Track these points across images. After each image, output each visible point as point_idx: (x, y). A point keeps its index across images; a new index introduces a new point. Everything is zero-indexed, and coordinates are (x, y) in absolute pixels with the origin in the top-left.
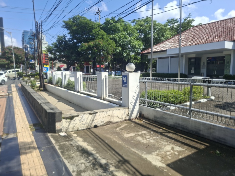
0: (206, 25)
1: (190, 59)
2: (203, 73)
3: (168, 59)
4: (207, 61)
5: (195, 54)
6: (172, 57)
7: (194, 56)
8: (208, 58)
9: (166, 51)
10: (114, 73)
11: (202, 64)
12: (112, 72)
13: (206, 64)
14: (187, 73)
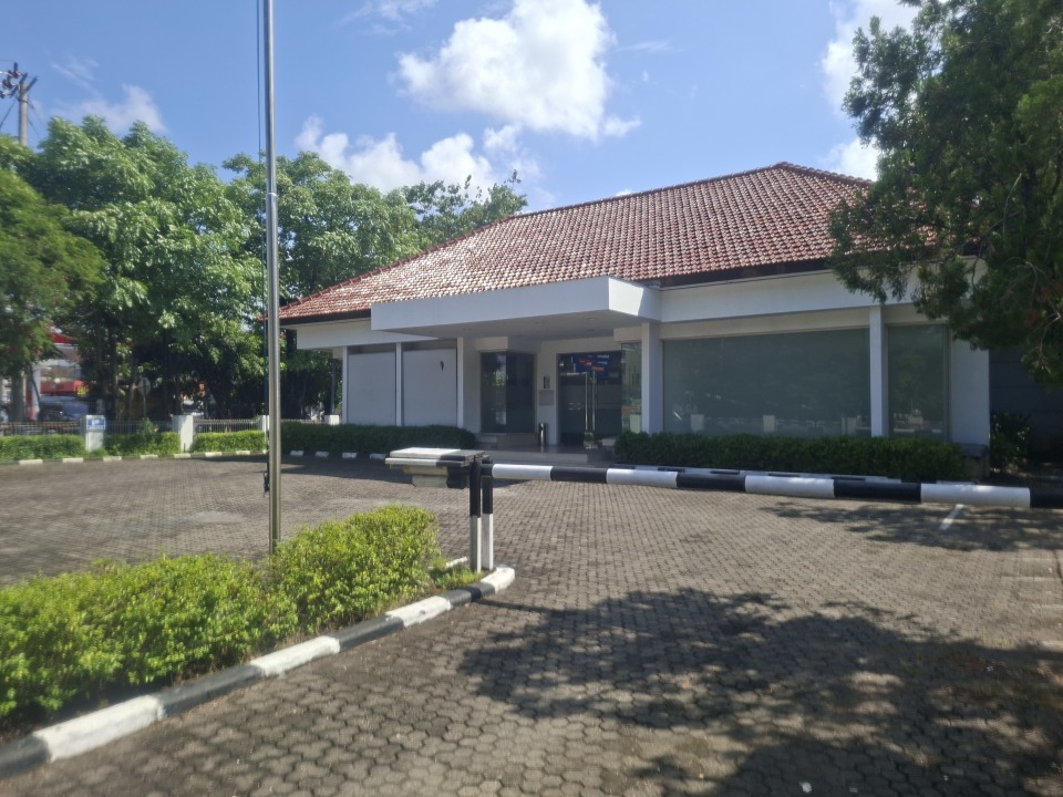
0: (554, 214)
1: (488, 361)
2: (545, 425)
3: (393, 354)
4: (560, 370)
5: (505, 339)
6: (408, 347)
7: (499, 344)
8: (563, 357)
9: (366, 314)
10: (100, 424)
11: (539, 385)
12: (89, 417)
13: (553, 385)
14: (475, 428)
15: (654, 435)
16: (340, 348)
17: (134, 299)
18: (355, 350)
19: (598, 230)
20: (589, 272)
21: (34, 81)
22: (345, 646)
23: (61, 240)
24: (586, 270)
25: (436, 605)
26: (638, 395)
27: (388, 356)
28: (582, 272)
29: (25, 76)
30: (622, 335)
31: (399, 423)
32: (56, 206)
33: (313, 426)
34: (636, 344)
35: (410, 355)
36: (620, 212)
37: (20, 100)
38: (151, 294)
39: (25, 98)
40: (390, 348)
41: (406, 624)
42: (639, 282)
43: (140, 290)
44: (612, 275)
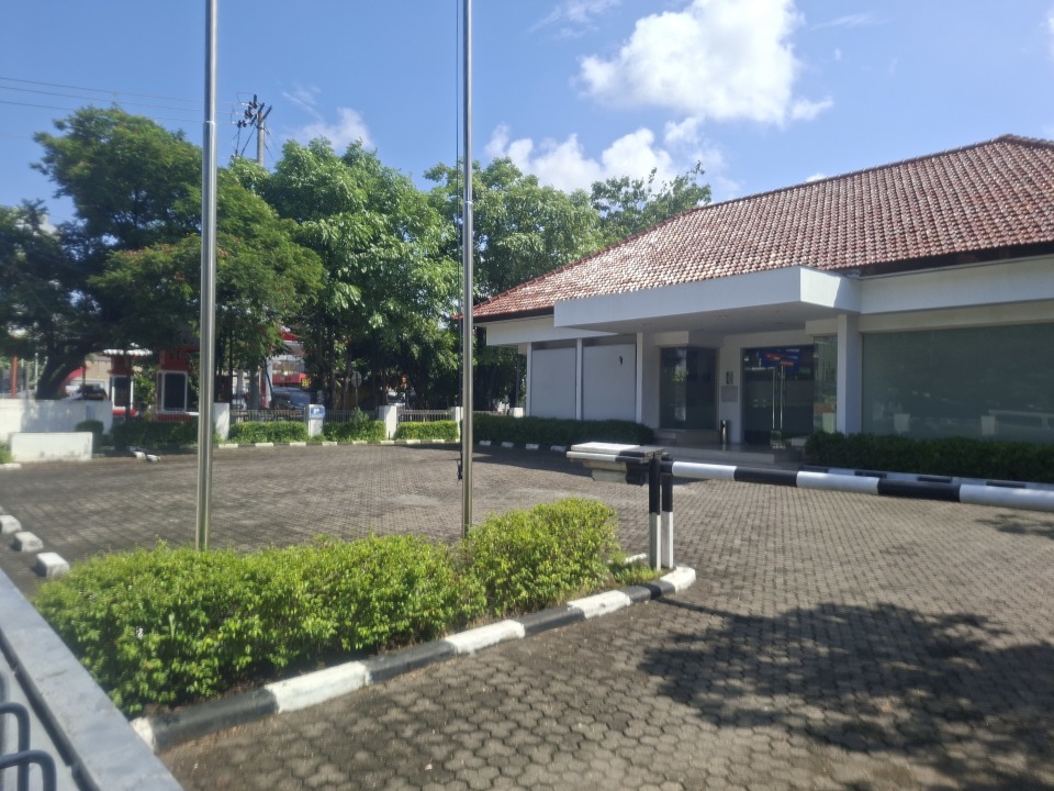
0: (741, 203)
1: (668, 356)
2: (728, 422)
3: (573, 350)
4: (744, 364)
5: (687, 333)
6: (588, 342)
7: (680, 339)
8: (748, 352)
9: (549, 311)
10: (320, 412)
11: (721, 380)
12: (311, 406)
13: (737, 381)
14: (654, 423)
15: (851, 435)
16: (525, 344)
17: (350, 301)
18: (538, 346)
19: (789, 218)
20: (778, 262)
21: (270, 109)
22: (530, 631)
23: (290, 250)
24: (775, 259)
25: (616, 600)
26: (834, 391)
27: (568, 352)
28: (771, 262)
29: (262, 106)
30: (814, 328)
31: (578, 417)
32: (287, 220)
33: (499, 418)
34: (831, 339)
35: (590, 350)
36: (814, 198)
37: (259, 128)
38: (364, 297)
39: (262, 125)
40: (571, 343)
41: (587, 616)
42: (835, 271)
43: (354, 292)
44: (805, 265)
